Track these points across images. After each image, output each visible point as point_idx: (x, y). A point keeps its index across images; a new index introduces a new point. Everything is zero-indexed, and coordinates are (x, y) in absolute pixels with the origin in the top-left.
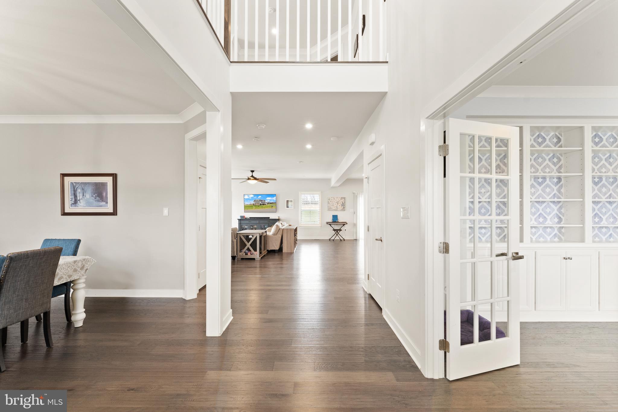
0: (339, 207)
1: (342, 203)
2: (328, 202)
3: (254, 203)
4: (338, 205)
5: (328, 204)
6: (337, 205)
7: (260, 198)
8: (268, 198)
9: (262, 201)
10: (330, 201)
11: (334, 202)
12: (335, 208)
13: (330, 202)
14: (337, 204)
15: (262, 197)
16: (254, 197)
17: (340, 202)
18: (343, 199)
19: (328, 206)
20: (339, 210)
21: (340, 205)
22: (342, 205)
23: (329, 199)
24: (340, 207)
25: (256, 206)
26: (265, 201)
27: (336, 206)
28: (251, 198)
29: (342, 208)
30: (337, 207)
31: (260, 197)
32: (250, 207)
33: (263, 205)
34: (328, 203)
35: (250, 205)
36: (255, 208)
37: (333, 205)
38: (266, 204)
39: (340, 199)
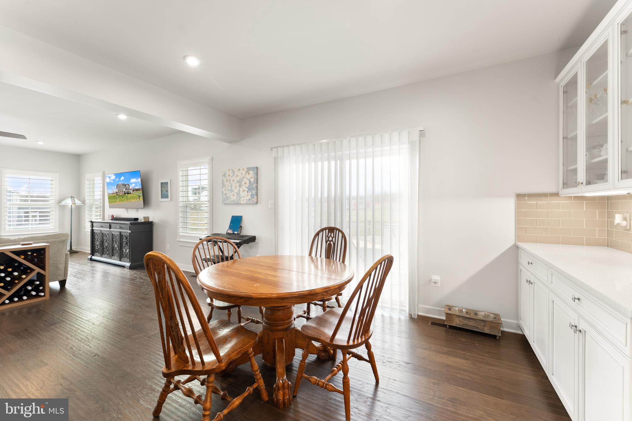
0: (242, 194)
1: (250, 182)
2: (223, 181)
3: (117, 190)
4: (241, 189)
5: (223, 187)
6: (238, 188)
7: (123, 180)
8: (133, 180)
9: (125, 185)
10: (225, 180)
11: (233, 181)
12: (235, 198)
13: (225, 183)
14: (240, 186)
15: (124, 179)
16: (116, 178)
17: (245, 180)
18: (251, 172)
19: (223, 192)
20: (242, 202)
21: (244, 188)
22: (250, 189)
23: (224, 175)
24: (246, 196)
25: (119, 196)
26: (129, 186)
27: (237, 191)
28: (112, 181)
29: (249, 197)
30: (238, 194)
31: (122, 178)
32: (113, 199)
33: (128, 193)
34: (223, 185)
35: (113, 195)
36: (120, 201)
37: (232, 191)
38: (132, 193)
39: (244, 172)
